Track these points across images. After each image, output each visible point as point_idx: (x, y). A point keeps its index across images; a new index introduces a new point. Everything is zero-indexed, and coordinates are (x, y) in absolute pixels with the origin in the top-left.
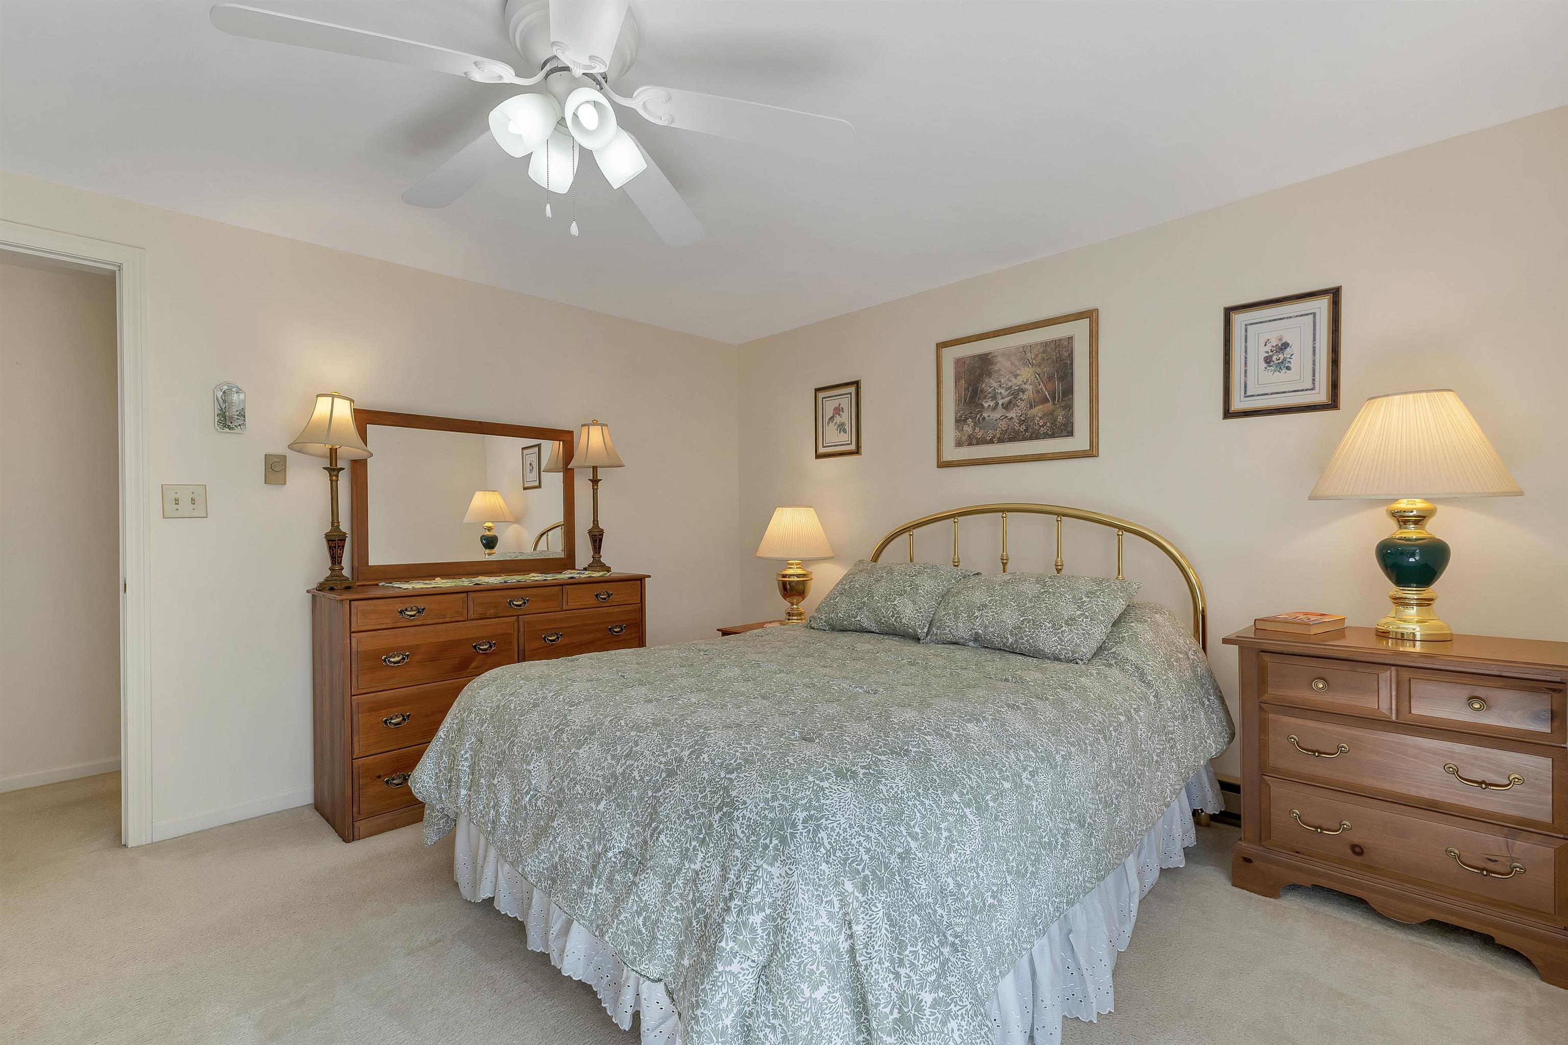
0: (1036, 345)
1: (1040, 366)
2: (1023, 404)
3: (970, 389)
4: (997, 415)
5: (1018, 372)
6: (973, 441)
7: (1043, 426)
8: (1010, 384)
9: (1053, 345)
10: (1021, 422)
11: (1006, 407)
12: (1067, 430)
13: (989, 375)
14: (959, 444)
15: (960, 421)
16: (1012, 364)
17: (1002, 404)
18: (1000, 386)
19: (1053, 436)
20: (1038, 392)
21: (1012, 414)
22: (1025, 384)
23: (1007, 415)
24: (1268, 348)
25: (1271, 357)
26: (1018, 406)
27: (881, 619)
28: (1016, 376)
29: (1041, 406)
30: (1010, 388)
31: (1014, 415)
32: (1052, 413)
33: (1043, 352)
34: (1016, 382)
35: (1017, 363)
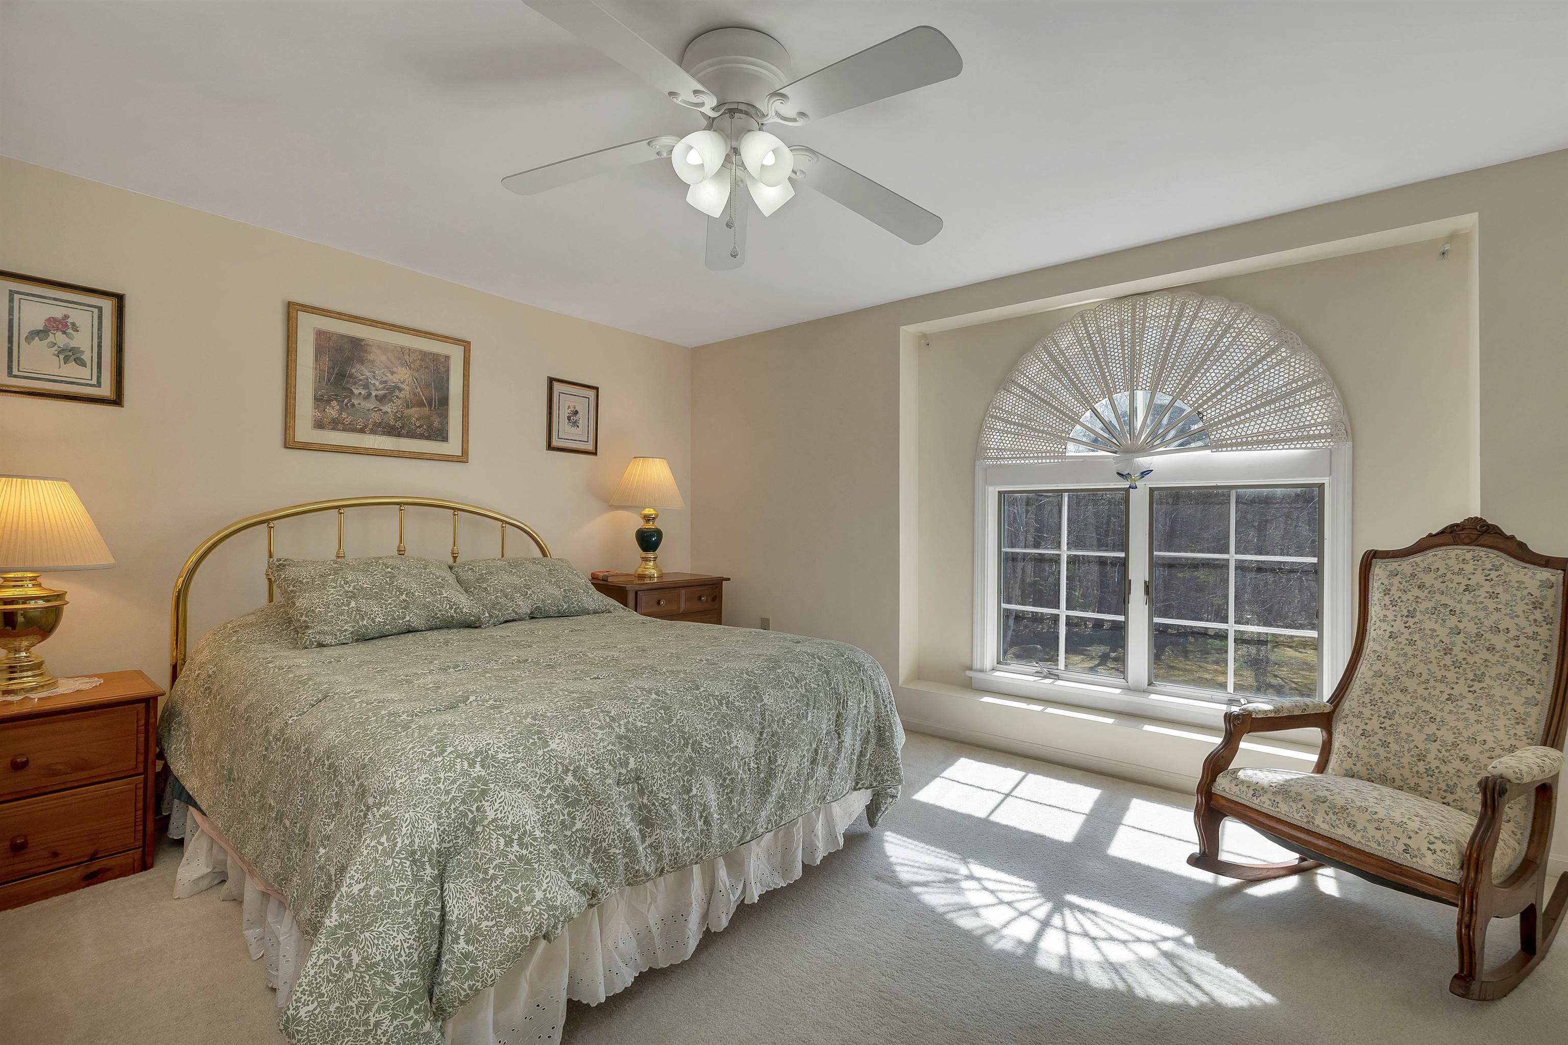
0: (415, 351)
1: (417, 371)
2: (399, 402)
3: (336, 370)
4: (370, 404)
5: (395, 369)
6: (335, 425)
7: (419, 427)
8: (385, 378)
9: (431, 356)
10: (397, 419)
11: (381, 399)
12: (441, 435)
13: (362, 361)
14: (319, 425)
15: (320, 400)
16: (388, 359)
17: (376, 396)
18: (374, 377)
19: (428, 438)
20: (415, 394)
21: (387, 408)
22: (402, 383)
23: (381, 408)
24: (569, 411)
25: (570, 417)
26: (393, 402)
27: (436, 614)
28: (392, 373)
29: (418, 409)
30: (386, 382)
31: (389, 410)
32: (429, 417)
33: (422, 360)
34: (394, 379)
35: (393, 360)
